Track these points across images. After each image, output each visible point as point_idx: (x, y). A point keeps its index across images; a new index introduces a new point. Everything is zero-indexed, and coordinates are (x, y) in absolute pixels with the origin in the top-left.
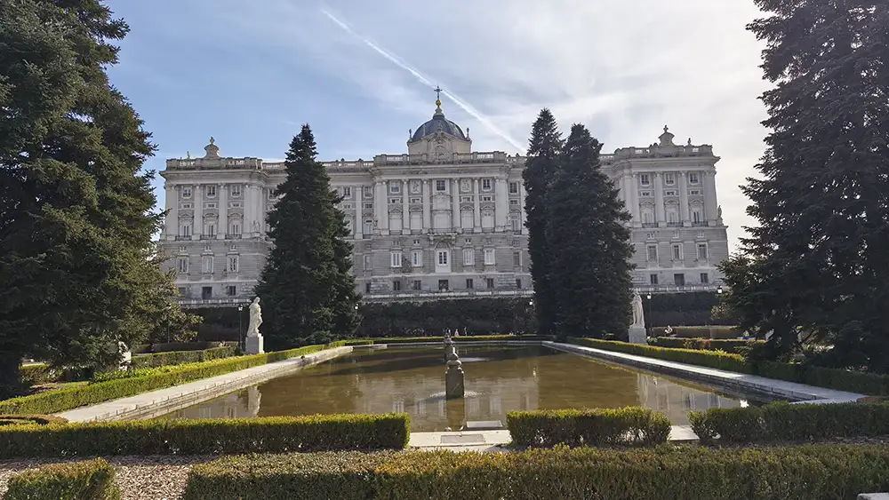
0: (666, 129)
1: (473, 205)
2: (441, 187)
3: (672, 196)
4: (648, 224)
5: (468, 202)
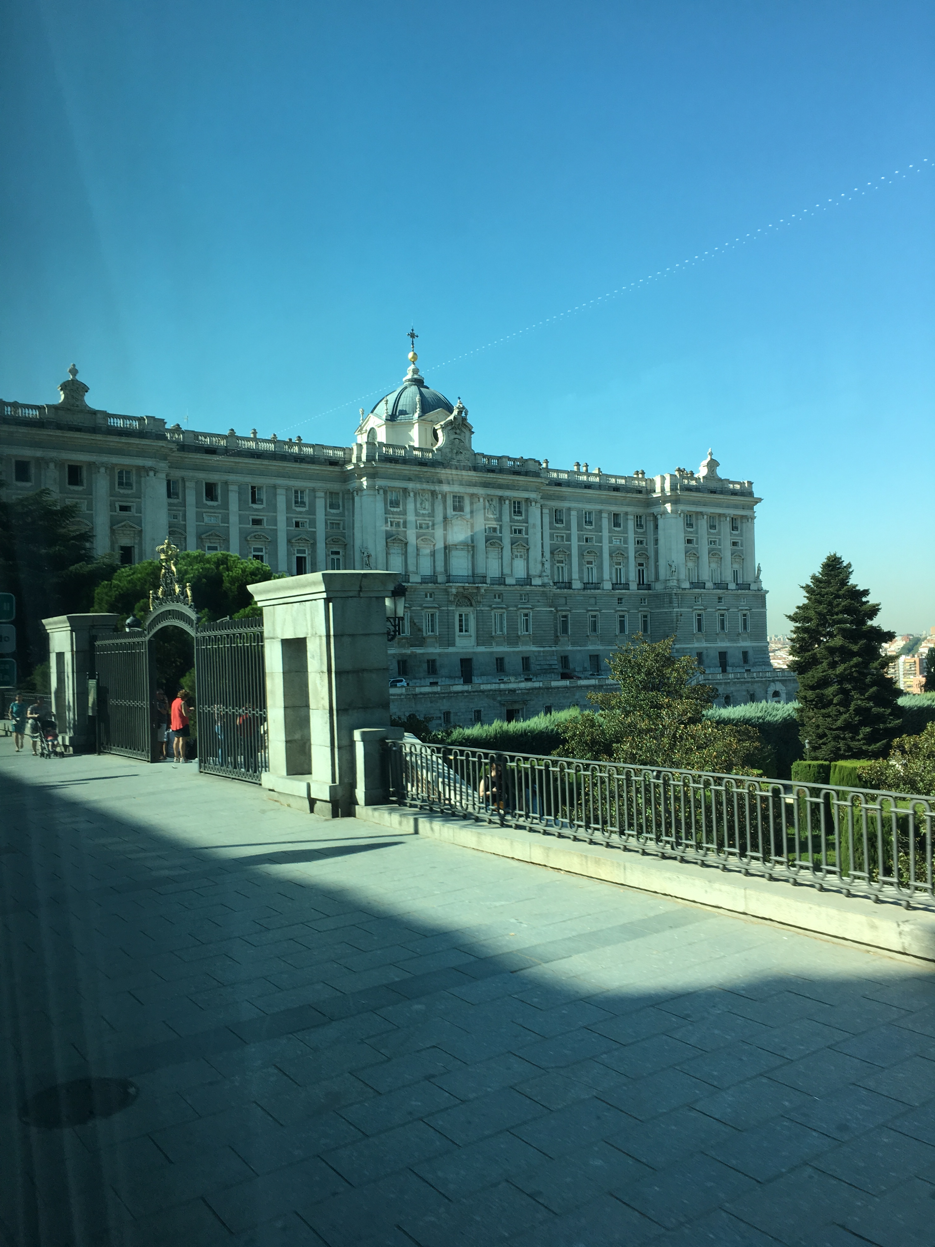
0: (712, 453)
1: (500, 539)
2: (458, 508)
3: (714, 546)
4: (692, 583)
5: (495, 534)
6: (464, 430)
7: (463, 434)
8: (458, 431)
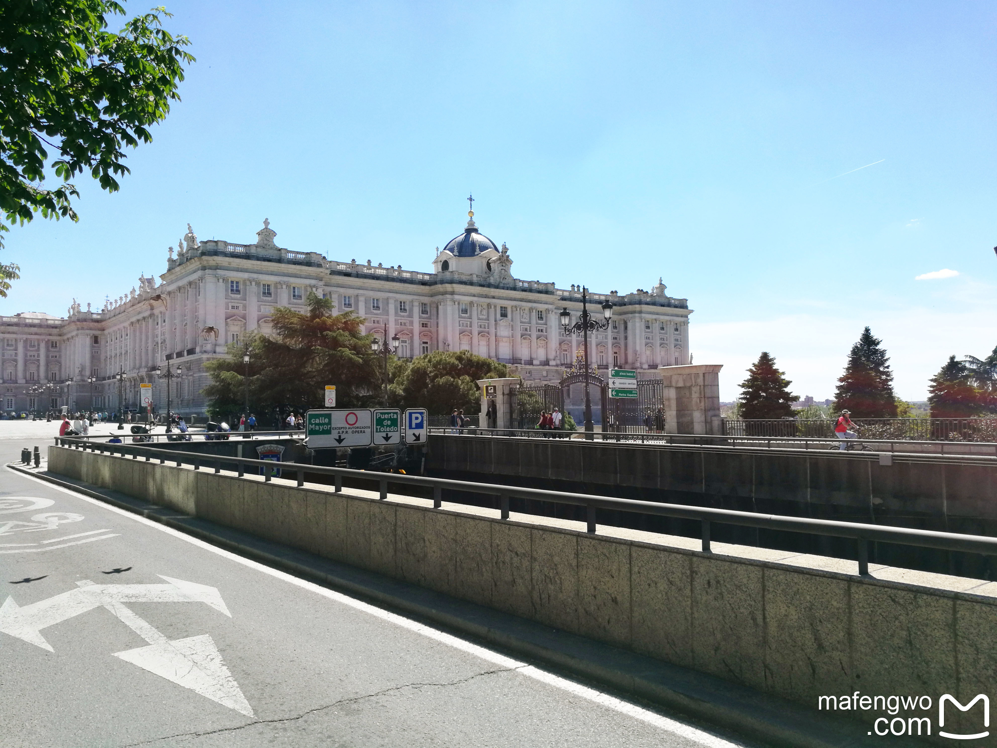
0: (661, 280)
1: (530, 335)
2: (504, 315)
3: (663, 342)
4: (649, 366)
5: (526, 332)
6: (507, 263)
7: (507, 266)
8: (504, 265)
